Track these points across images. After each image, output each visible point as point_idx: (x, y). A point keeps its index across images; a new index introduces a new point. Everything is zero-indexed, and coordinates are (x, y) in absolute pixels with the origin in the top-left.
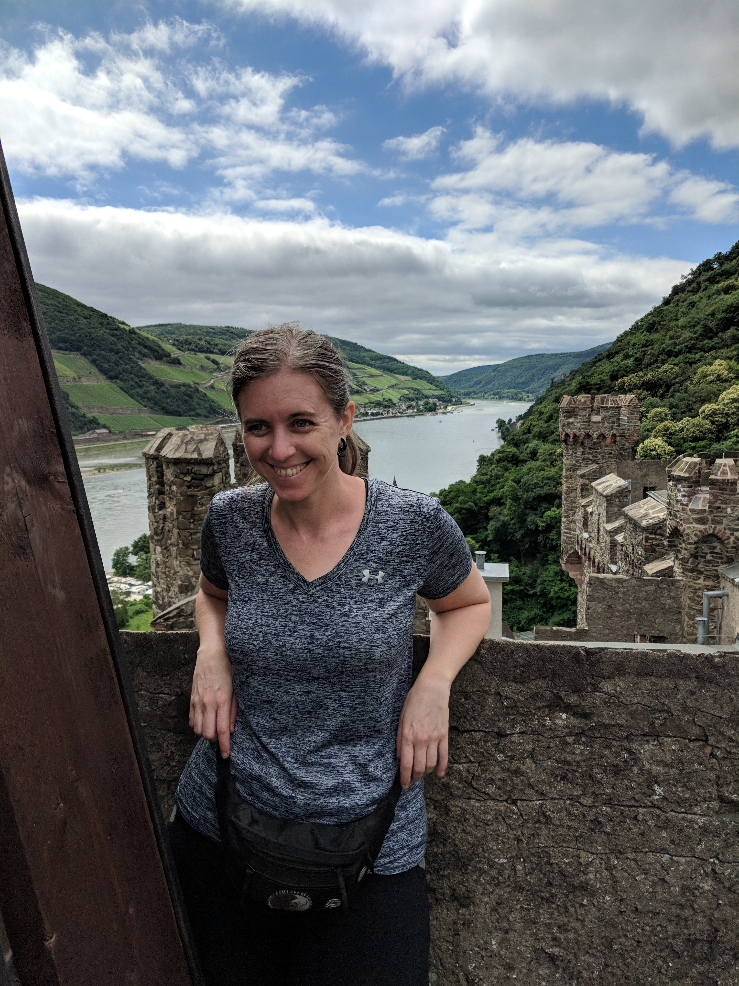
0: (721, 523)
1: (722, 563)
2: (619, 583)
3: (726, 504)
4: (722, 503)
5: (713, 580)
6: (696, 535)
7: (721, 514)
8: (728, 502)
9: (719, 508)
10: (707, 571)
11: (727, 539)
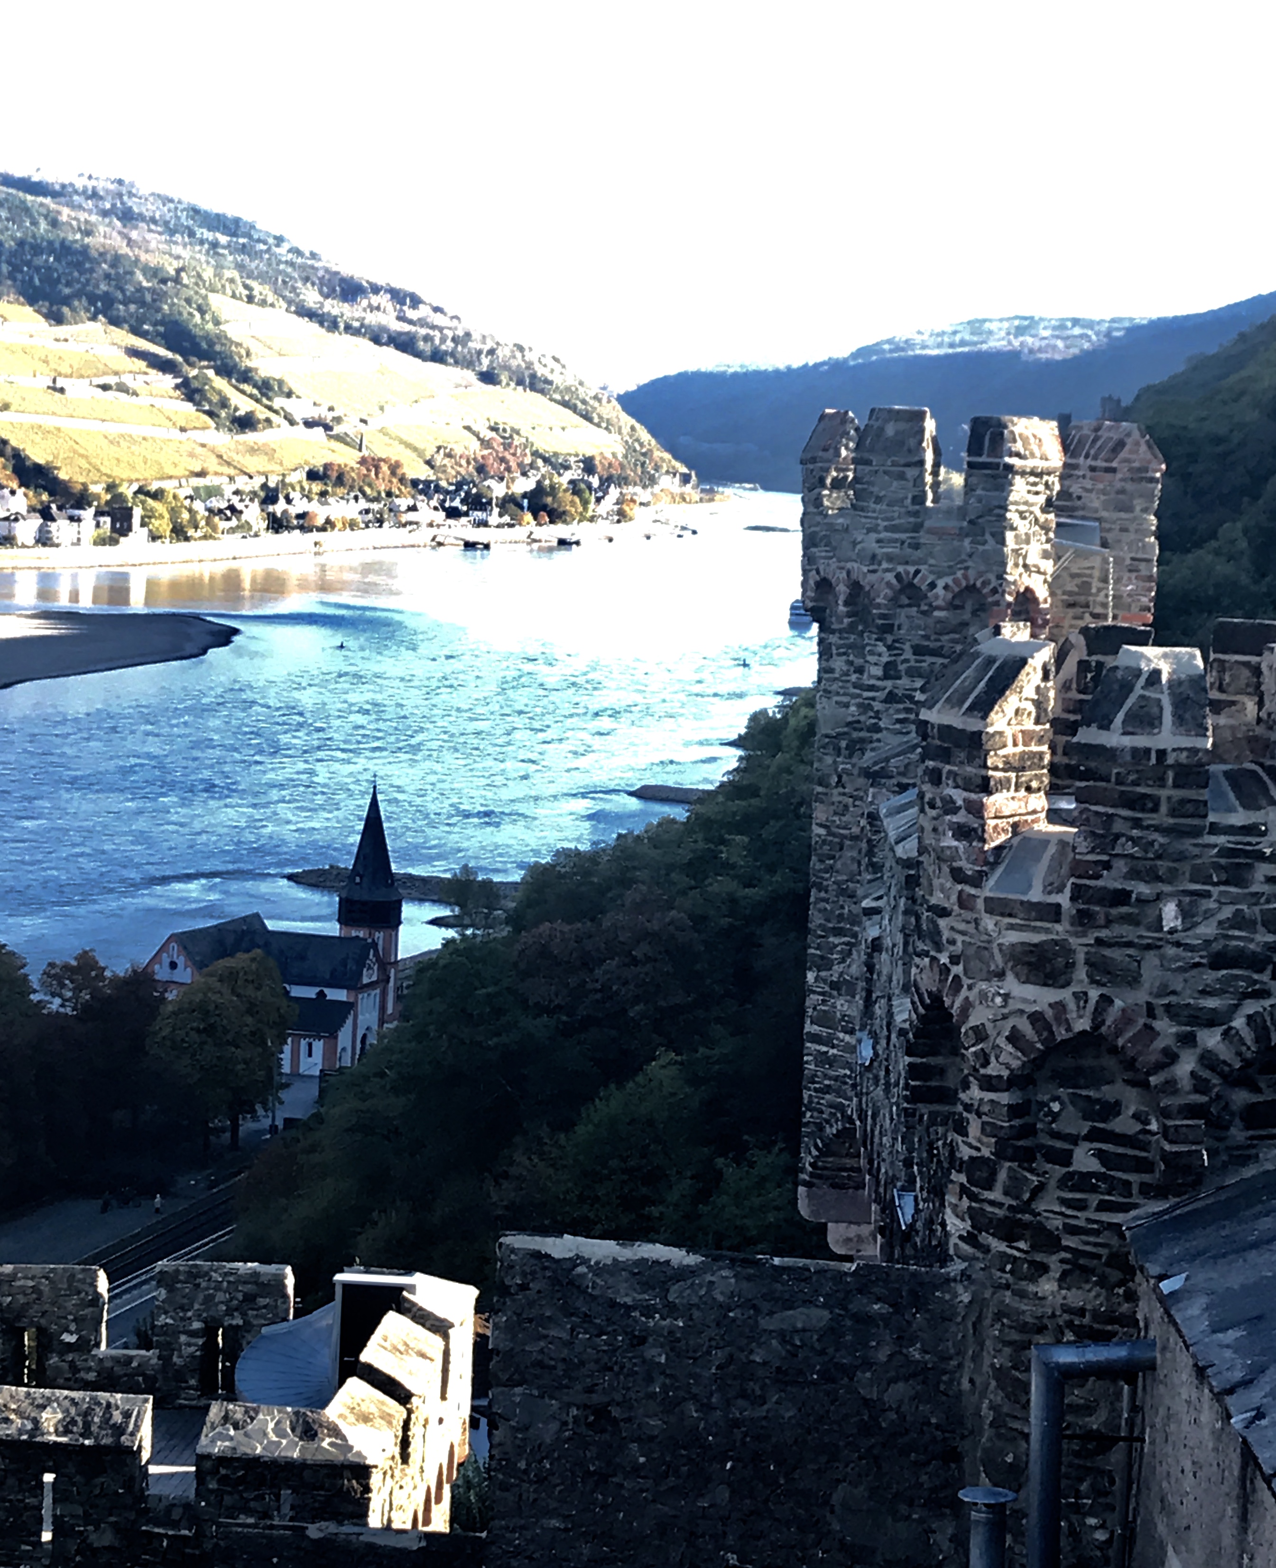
0: (1133, 980)
1: (1146, 1190)
2: (646, 1286)
3: (1153, 877)
4: (1134, 874)
5: (1102, 1282)
6: (1014, 1038)
7: (1127, 932)
8: (1163, 866)
9: (1121, 897)
10: (1073, 1231)
11: (1159, 1067)
